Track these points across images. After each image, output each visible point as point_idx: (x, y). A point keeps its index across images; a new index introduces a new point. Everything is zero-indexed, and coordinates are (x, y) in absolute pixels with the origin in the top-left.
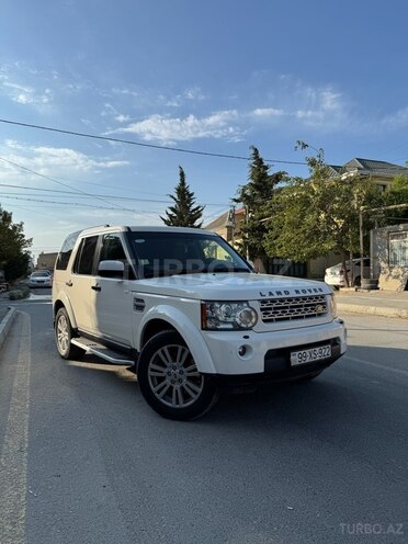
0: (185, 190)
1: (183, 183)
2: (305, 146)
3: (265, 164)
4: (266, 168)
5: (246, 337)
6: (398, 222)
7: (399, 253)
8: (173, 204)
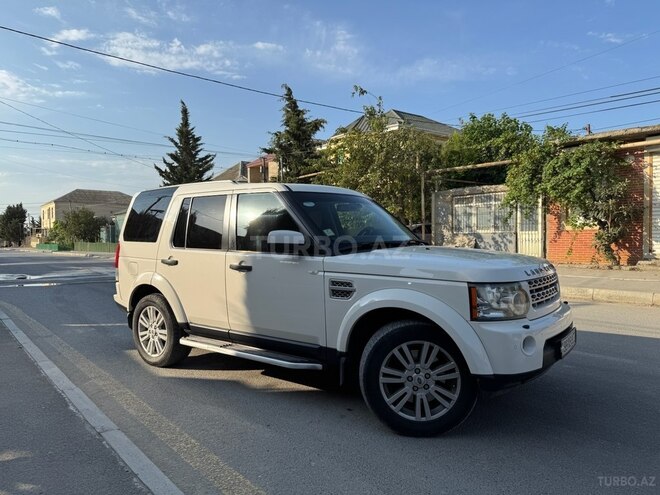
0: (188, 133)
1: (186, 123)
2: (363, 92)
3: (301, 107)
4: (302, 112)
5: (527, 327)
6: (465, 185)
7: (463, 219)
8: (174, 150)
